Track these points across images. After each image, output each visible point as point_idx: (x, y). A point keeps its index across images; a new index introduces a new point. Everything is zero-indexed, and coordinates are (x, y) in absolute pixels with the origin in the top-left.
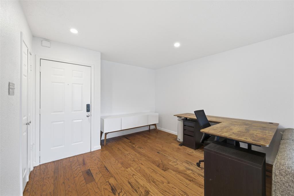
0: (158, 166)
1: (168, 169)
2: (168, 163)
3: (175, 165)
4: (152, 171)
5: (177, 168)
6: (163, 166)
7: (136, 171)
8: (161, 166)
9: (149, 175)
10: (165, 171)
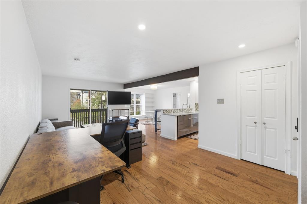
0: (168, 182)
1: (157, 179)
2: (156, 186)
3: (148, 184)
4: (173, 177)
5: (147, 180)
6: (162, 182)
7: (189, 176)
8: (165, 183)
9: (175, 173)
10: (161, 177)
